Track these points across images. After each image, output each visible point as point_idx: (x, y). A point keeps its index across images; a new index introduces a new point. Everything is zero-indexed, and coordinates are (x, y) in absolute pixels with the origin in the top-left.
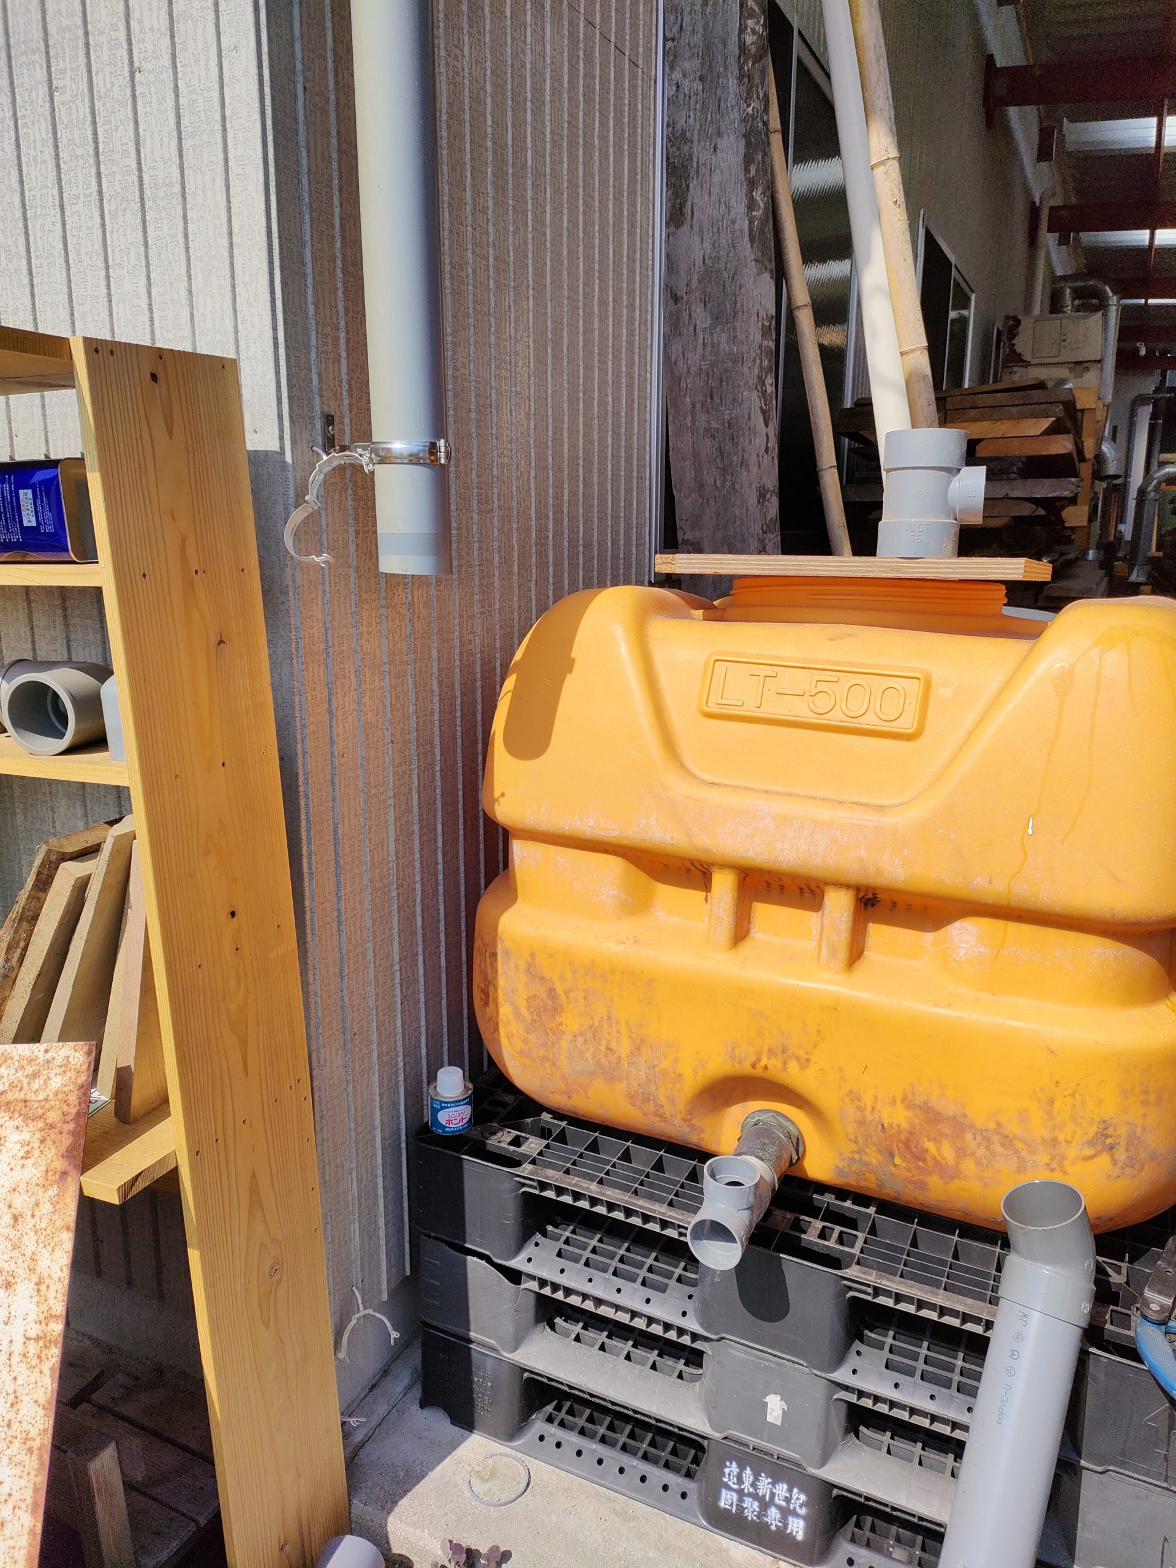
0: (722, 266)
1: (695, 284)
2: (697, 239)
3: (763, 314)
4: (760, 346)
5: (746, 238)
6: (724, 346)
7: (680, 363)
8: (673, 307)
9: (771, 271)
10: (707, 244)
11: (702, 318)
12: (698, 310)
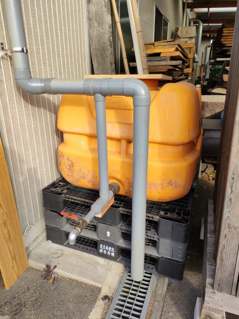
0: (99, 13)
1: (94, 17)
2: (93, 6)
3: (109, 23)
4: (109, 31)
5: (104, 7)
6: (101, 31)
7: (92, 34)
8: (90, 22)
9: (110, 14)
10: (96, 8)
11: (96, 24)
12: (95, 22)
